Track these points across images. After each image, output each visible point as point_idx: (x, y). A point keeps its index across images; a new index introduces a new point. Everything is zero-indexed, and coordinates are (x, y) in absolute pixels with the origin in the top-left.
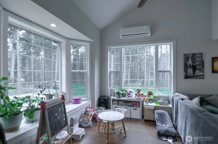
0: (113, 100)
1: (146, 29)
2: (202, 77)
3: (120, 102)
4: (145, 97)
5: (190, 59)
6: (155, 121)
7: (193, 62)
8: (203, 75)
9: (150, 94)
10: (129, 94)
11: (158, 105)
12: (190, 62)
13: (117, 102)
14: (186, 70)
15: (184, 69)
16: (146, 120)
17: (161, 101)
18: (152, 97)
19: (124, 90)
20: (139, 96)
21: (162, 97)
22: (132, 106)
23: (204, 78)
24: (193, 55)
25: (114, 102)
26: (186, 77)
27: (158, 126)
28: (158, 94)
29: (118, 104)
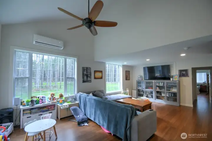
0: (24, 110)
1: (60, 43)
2: (90, 81)
3: (33, 111)
4: (58, 99)
5: (85, 70)
6: (73, 116)
7: (87, 73)
8: (91, 80)
9: (61, 96)
10: (42, 100)
11: (70, 103)
12: (85, 73)
13: (29, 112)
14: (83, 78)
15: (83, 77)
16: (61, 119)
17: (70, 100)
18: (64, 98)
19: (34, 97)
20: (53, 99)
21: (71, 97)
22: (47, 111)
23: (91, 82)
24: (87, 68)
25: (25, 112)
26: (84, 82)
27: (76, 118)
28: (68, 95)
29: (31, 113)
